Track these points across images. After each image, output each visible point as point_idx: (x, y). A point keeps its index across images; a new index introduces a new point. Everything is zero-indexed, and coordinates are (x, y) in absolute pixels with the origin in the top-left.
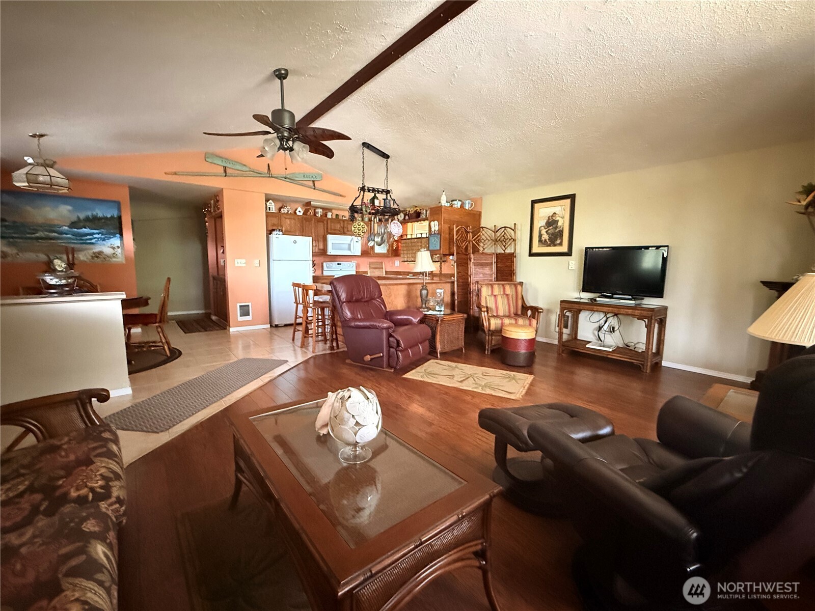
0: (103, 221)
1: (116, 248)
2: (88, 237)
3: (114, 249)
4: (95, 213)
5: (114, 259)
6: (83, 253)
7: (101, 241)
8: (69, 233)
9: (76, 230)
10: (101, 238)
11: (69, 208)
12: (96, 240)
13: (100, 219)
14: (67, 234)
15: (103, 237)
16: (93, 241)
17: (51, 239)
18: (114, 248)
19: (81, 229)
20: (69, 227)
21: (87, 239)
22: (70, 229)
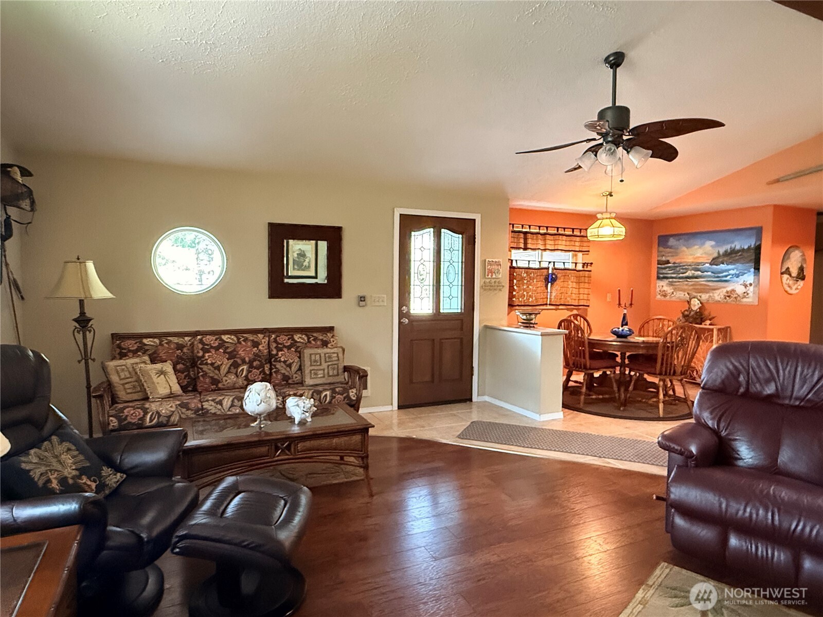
0: (740, 254)
1: (748, 285)
2: (725, 274)
3: (746, 288)
4: (733, 246)
5: (745, 300)
6: (718, 292)
7: (735, 278)
8: (709, 270)
9: (715, 266)
10: (736, 274)
11: (713, 243)
12: (731, 276)
13: (739, 251)
14: (707, 272)
15: (737, 273)
16: (728, 278)
17: (696, 277)
18: (746, 286)
19: (719, 265)
20: (711, 264)
21: (723, 277)
22: (710, 266)
